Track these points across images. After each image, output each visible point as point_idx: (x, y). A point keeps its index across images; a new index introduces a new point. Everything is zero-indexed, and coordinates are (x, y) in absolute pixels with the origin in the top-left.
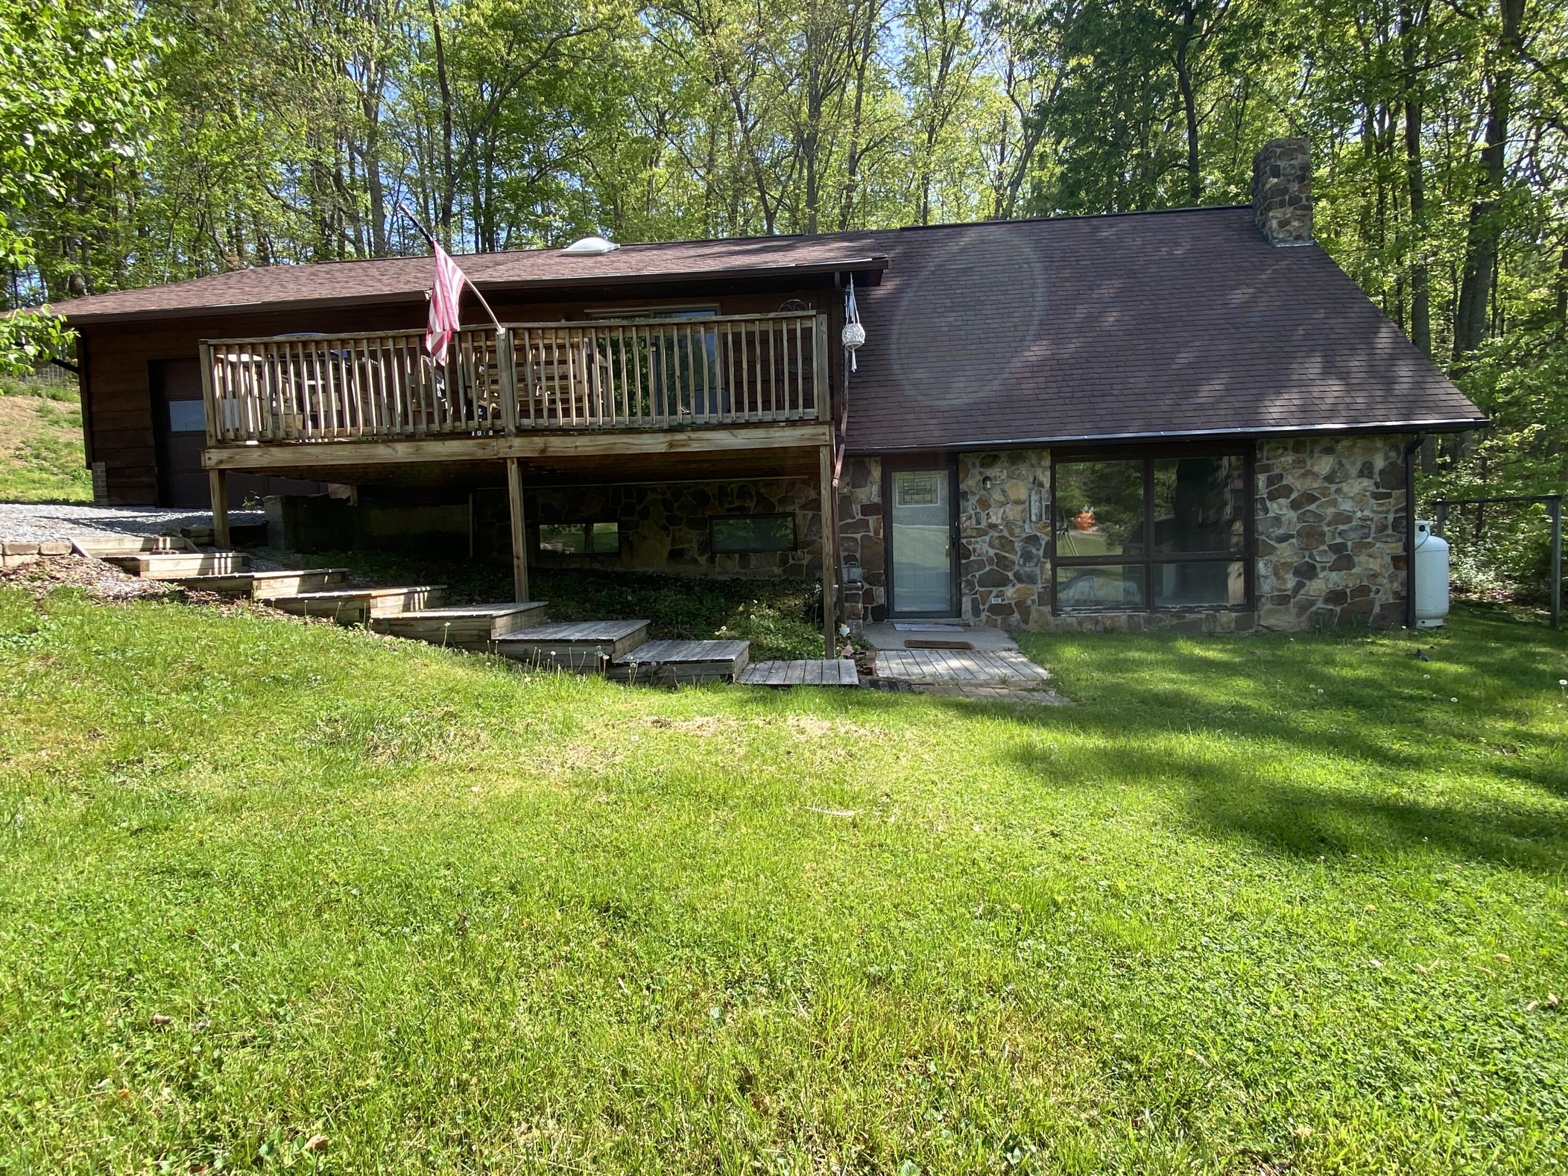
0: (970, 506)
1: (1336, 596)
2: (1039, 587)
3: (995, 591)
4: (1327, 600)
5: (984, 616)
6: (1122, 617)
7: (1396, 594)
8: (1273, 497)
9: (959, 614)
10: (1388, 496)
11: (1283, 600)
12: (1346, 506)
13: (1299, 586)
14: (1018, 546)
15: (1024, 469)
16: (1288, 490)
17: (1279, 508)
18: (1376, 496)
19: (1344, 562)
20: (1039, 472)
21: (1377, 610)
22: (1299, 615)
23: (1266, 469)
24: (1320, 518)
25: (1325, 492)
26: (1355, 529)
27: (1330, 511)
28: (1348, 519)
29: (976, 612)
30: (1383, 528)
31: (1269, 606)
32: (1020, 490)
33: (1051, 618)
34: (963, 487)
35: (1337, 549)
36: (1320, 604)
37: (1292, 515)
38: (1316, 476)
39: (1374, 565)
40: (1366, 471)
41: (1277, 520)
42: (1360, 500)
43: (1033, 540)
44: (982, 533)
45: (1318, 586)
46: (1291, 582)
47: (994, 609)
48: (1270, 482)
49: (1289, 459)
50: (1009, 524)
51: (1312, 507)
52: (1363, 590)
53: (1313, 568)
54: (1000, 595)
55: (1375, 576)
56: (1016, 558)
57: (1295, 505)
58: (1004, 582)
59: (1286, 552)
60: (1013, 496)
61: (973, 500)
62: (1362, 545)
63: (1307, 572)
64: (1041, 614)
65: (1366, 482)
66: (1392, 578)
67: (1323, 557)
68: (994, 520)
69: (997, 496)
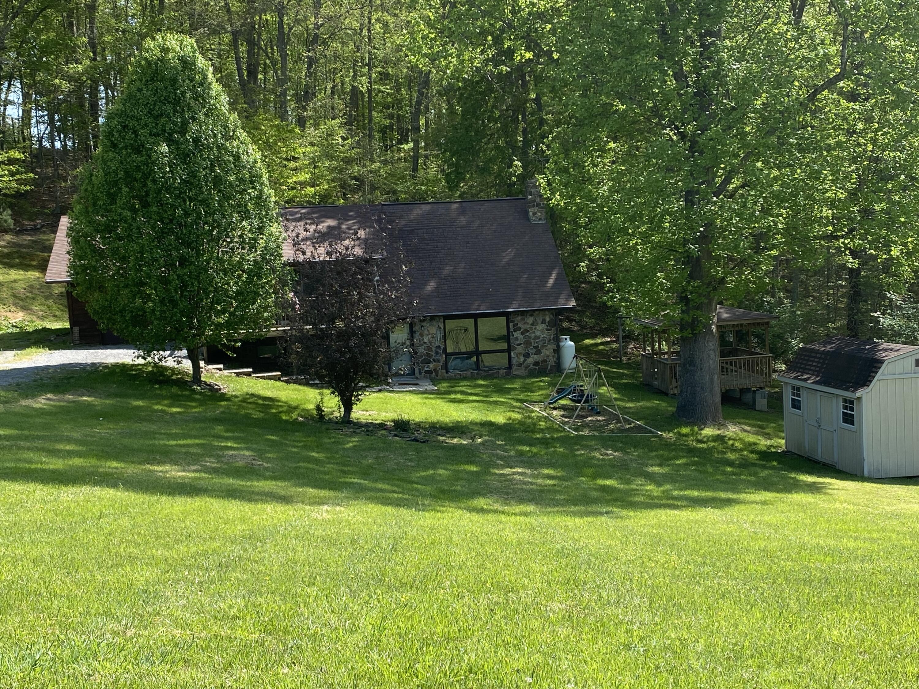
0: (417, 335)
1: (536, 363)
2: (441, 364)
3: (426, 365)
4: (533, 365)
5: (423, 374)
6: (469, 373)
7: (555, 362)
8: (515, 331)
9: (414, 374)
10: (551, 330)
11: (520, 365)
12: (538, 333)
13: (525, 360)
14: (433, 349)
15: (434, 323)
16: (520, 329)
17: (517, 334)
18: (547, 330)
19: (538, 352)
20: (439, 324)
21: (549, 368)
22: (525, 370)
23: (512, 322)
24: (530, 337)
25: (531, 329)
26: (541, 341)
27: (533, 335)
28: (539, 338)
29: (420, 373)
30: (550, 340)
31: (515, 367)
32: (433, 330)
33: (445, 374)
34: (414, 329)
35: (536, 347)
36: (532, 366)
37: (522, 336)
38: (528, 323)
39: (548, 353)
40: (543, 322)
41: (517, 339)
42: (542, 331)
43: (439, 347)
44: (422, 345)
45: (530, 360)
46: (522, 359)
47: (426, 372)
48: (514, 326)
49: (519, 318)
50: (431, 343)
51: (527, 334)
52: (545, 361)
53: (529, 354)
54: (428, 367)
55: (548, 356)
56: (433, 354)
57: (522, 333)
58: (429, 362)
59: (520, 349)
60: (431, 332)
61: (418, 333)
62: (544, 346)
63: (527, 355)
64: (442, 373)
65: (544, 325)
66: (553, 357)
67: (532, 351)
68: (425, 340)
69: (426, 332)
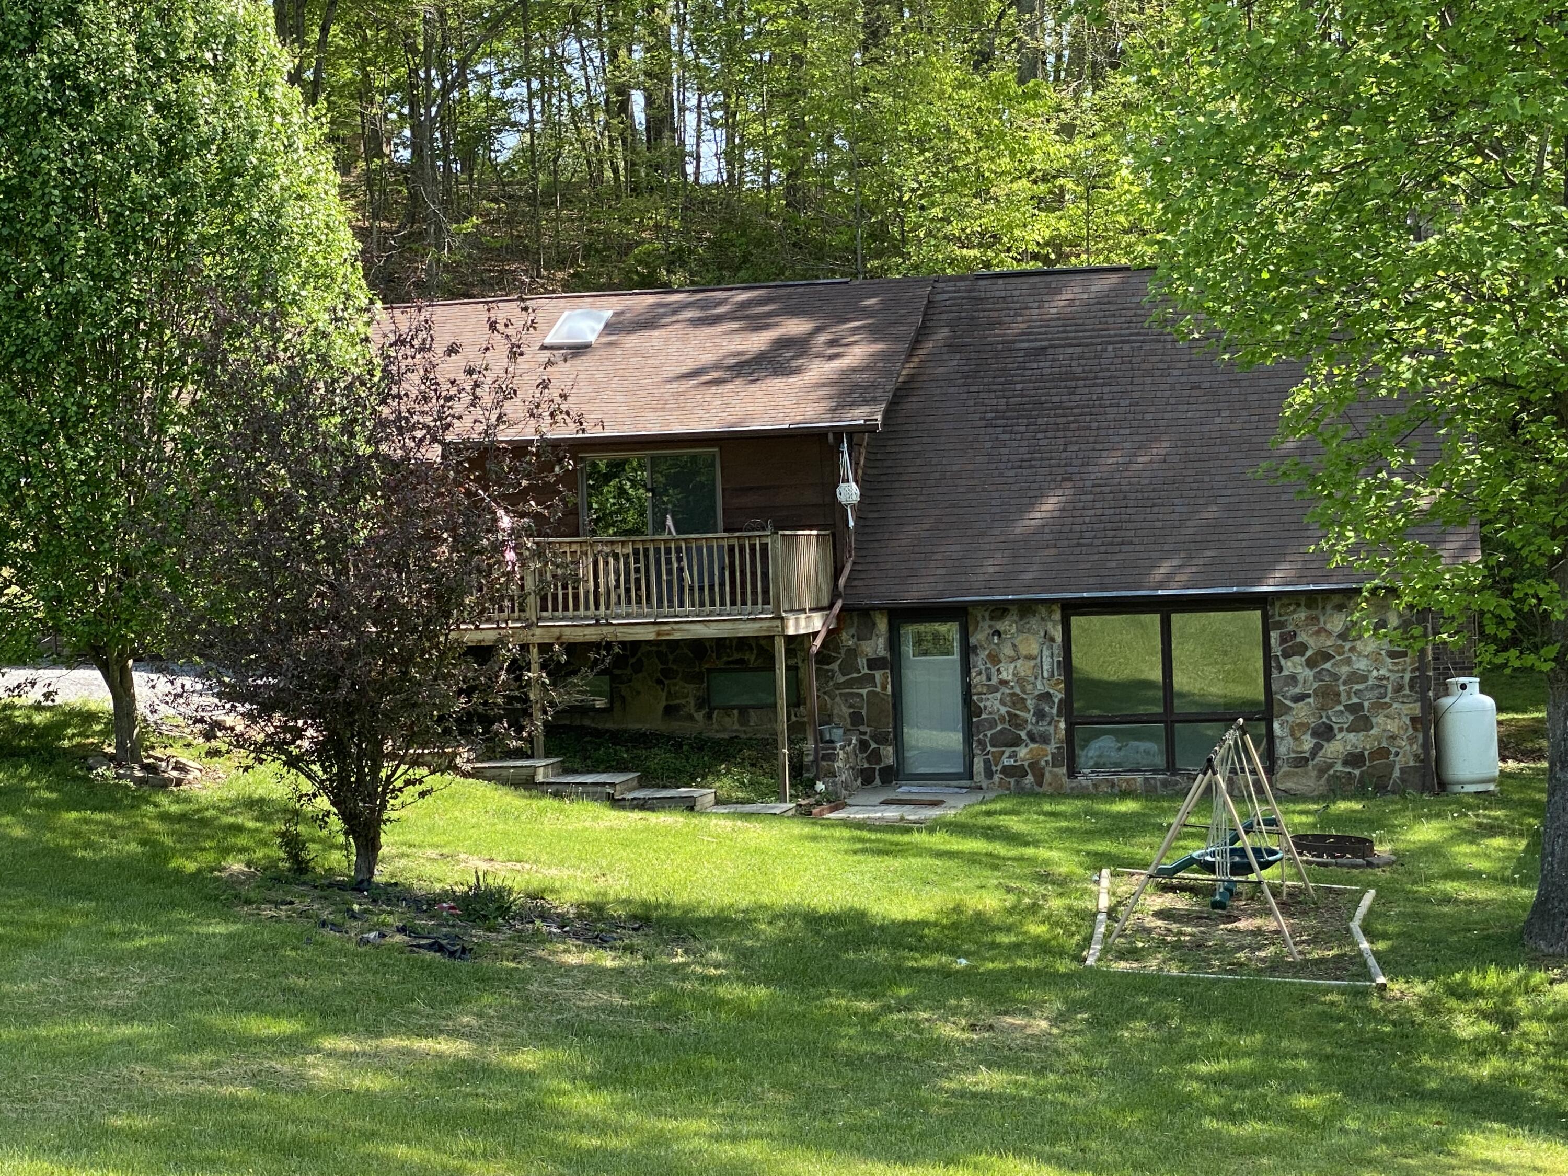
0: (980, 661)
1: (1354, 759)
2: (1052, 748)
3: (1008, 751)
4: (1346, 763)
5: (996, 778)
6: (1139, 778)
7: (1416, 756)
8: (1286, 655)
9: (971, 778)
10: (1404, 654)
11: (1301, 762)
12: (1361, 665)
13: (1318, 748)
14: (1030, 703)
15: (1034, 623)
16: (1303, 647)
17: (1294, 666)
18: (1392, 655)
19: (1362, 723)
20: (1050, 626)
21: (1397, 773)
22: (1319, 778)
23: (1280, 625)
24: (1336, 677)
25: (1340, 650)
26: (1372, 688)
27: (1345, 670)
28: (1364, 679)
29: (989, 774)
30: (1399, 688)
31: (1285, 769)
32: (1031, 645)
33: (1065, 779)
34: (973, 641)
35: (1354, 709)
36: (1339, 767)
37: (1309, 673)
38: (1329, 633)
39: (1392, 726)
40: (1380, 629)
41: (1293, 679)
42: (1375, 658)
43: (1046, 697)
44: (993, 689)
45: (1335, 748)
46: (1308, 743)
47: (1007, 771)
48: (1283, 640)
49: (1302, 615)
50: (1021, 681)
51: (1328, 666)
52: (1383, 753)
53: (1331, 728)
54: (1013, 755)
55: (1393, 738)
56: (1029, 717)
57: (1311, 664)
58: (1016, 742)
59: (1302, 712)
60: (1024, 651)
61: (983, 654)
62: (1379, 706)
63: (1325, 733)
64: (1055, 775)
65: (1380, 641)
66: (1412, 740)
67: (1339, 718)
68: (1004, 676)
69: (1008, 651)
